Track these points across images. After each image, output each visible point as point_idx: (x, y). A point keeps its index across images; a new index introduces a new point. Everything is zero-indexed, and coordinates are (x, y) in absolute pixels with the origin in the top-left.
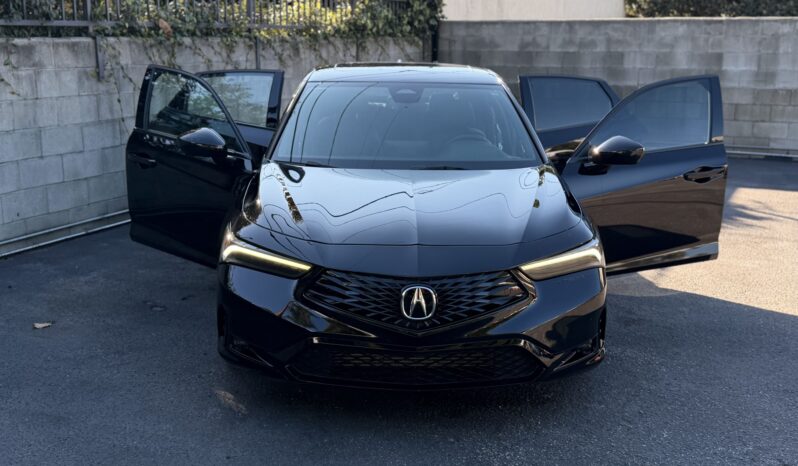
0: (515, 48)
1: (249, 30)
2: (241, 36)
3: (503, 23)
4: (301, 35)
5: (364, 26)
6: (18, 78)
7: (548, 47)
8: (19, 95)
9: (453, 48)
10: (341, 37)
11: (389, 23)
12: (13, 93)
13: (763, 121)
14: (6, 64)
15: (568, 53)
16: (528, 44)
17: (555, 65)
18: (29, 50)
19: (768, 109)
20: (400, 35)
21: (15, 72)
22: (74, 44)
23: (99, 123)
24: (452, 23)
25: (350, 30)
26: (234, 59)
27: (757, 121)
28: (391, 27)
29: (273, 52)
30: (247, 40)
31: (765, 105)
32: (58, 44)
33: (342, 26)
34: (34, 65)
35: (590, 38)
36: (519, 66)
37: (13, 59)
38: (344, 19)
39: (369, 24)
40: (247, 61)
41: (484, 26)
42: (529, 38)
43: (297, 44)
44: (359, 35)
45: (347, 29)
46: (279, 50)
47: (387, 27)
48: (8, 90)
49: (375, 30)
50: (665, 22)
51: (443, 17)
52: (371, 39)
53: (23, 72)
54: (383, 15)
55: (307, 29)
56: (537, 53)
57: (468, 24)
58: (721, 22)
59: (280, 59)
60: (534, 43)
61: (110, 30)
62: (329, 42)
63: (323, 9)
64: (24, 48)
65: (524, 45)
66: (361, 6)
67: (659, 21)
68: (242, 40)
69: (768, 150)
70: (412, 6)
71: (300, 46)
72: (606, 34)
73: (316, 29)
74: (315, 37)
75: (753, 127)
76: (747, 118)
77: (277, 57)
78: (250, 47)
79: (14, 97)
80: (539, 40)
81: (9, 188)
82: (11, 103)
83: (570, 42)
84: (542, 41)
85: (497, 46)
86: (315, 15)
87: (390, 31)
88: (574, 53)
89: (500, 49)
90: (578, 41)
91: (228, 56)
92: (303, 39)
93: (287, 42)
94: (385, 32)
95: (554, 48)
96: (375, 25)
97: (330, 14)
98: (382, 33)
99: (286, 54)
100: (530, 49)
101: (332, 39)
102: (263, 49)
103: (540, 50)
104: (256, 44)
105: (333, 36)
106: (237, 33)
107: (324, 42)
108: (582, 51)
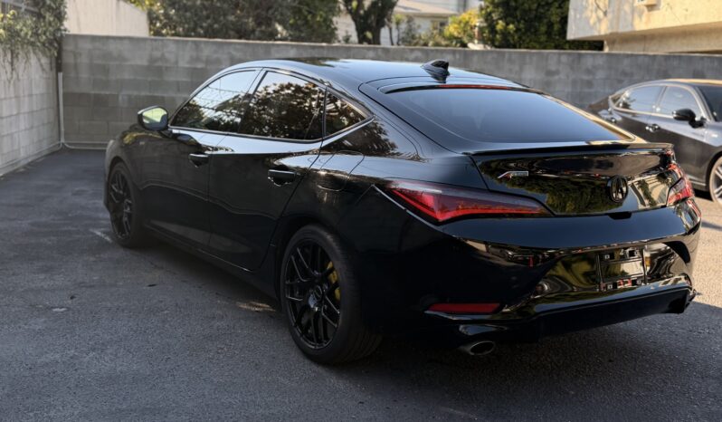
0: (145, 63)
3: (130, 39)
7: (177, 62)
9: (79, 61)
15: (196, 69)
16: (156, 60)
17: (184, 79)
24: (76, 37)
35: (215, 56)
36: (149, 79)
41: (111, 41)
42: (157, 54)
50: (278, 45)
51: (65, 30)
56: (167, 68)
57: (94, 38)
58: (322, 47)
60: (163, 58)
65: (152, 60)
67: (273, 45)
72: (229, 53)
80: (167, 55)
83: (198, 59)
84: (171, 57)
85: (125, 59)
88: (202, 69)
89: (129, 63)
90: (204, 59)
95: (183, 64)
100: (159, 64)
103: (168, 65)
108: (208, 67)
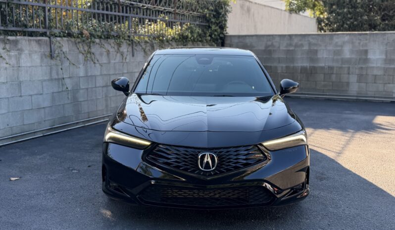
0: (263, 48)
1: (129, 37)
2: (125, 39)
3: (257, 36)
4: (155, 40)
5: (187, 37)
6: (10, 56)
7: (279, 47)
8: (10, 64)
10: (176, 41)
11: (200, 35)
12: (7, 63)
13: (389, 83)
14: (4, 49)
15: (289, 50)
16: (269, 46)
17: (282, 56)
18: (16, 43)
19: (391, 77)
20: (205, 41)
21: (8, 53)
22: (39, 40)
23: (51, 80)
24: (231, 36)
25: (180, 38)
26: (121, 51)
27: (386, 84)
28: (201, 37)
29: (141, 48)
30: (128, 41)
31: (390, 75)
32: (31, 40)
33: (176, 36)
34: (18, 50)
35: (300, 43)
36: (265, 57)
37: (8, 46)
38: (177, 33)
39: (190, 35)
40: (128, 51)
41: (247, 37)
42: (269, 43)
43: (153, 44)
44: (184, 41)
45: (178, 38)
46: (144, 47)
47: (198, 37)
48: (4, 62)
49: (192, 38)
50: (338, 34)
51: (227, 33)
52: (191, 43)
53: (13, 53)
54: (196, 31)
55: (158, 37)
56: (274, 50)
57: (239, 37)
58: (367, 34)
59: (144, 51)
60: (272, 45)
61: (58, 34)
62: (169, 43)
63: (167, 28)
64: (13, 41)
65: (267, 47)
66: (185, 27)
67: (335, 34)
68: (125, 41)
69: (392, 98)
70: (211, 28)
71: (155, 45)
72: (309, 41)
73: (163, 37)
74: (162, 41)
75: (384, 86)
76: (381, 82)
77: (143, 50)
78: (129, 45)
79: (7, 66)
80: (275, 44)
81: (3, 111)
82: (6, 69)
83: (290, 45)
84: (276, 44)
85: (254, 47)
86: (162, 30)
87: (200, 39)
88: (292, 50)
90: (294, 44)
91: (118, 49)
92: (156, 41)
93: (148, 43)
94: (198, 39)
95: (282, 48)
96: (192, 36)
97: (170, 30)
98: (196, 40)
99: (147, 49)
100: (270, 48)
101: (171, 42)
102: (136, 46)
103: (275, 49)
104: (132, 43)
105: (171, 40)
106: (123, 38)
107: (166, 43)
108: (296, 49)
